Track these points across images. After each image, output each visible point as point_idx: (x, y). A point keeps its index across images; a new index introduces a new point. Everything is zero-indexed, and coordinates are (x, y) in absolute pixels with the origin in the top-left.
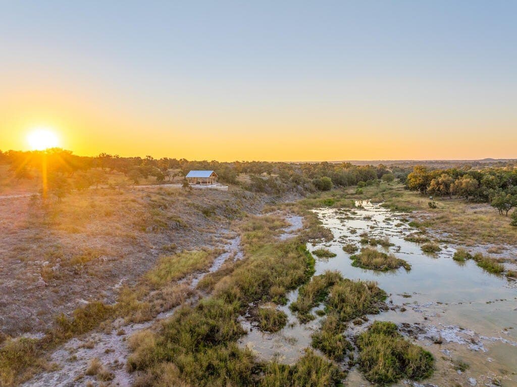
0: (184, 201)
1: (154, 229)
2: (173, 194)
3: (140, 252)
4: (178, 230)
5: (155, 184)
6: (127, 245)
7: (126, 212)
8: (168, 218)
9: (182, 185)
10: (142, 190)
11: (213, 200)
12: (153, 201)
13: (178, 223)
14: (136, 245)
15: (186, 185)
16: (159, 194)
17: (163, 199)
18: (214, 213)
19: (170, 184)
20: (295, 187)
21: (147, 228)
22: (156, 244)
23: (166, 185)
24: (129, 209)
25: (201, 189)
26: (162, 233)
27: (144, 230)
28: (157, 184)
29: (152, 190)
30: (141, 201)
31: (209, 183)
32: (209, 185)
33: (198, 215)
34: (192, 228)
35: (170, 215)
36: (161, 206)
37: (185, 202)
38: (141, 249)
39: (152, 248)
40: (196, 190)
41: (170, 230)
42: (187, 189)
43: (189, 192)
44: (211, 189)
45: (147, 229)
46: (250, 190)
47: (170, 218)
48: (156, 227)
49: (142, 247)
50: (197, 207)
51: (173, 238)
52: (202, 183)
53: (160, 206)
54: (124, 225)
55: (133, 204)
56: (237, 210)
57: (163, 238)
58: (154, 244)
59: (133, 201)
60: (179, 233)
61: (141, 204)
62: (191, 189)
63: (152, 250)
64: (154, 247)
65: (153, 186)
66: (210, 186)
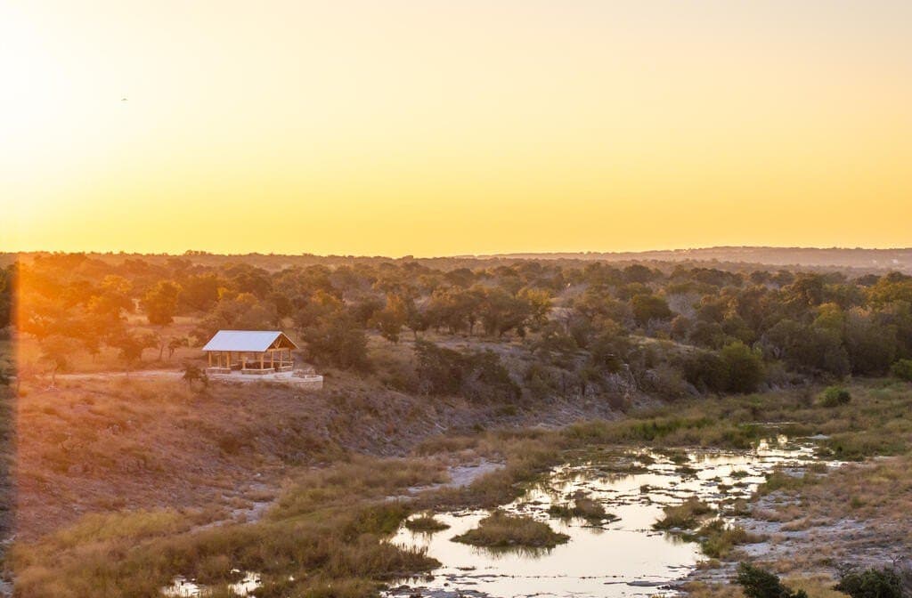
0: (177, 415)
1: (86, 469)
2: (154, 396)
3: (50, 504)
4: (140, 475)
5: (115, 370)
6: (28, 491)
7: (29, 434)
8: (122, 449)
9: (183, 374)
10: (78, 387)
11: (262, 415)
12: (95, 413)
13: (142, 462)
14: (44, 492)
15: (192, 373)
16: (117, 396)
17: (123, 409)
18: (252, 446)
19: (160, 368)
20: (593, 378)
21: (73, 467)
22: (86, 496)
23: (147, 374)
24: (39, 429)
25: (239, 385)
26: (103, 479)
27: (65, 470)
28: (124, 370)
29: (102, 387)
30: (67, 412)
31: (267, 365)
32: (267, 373)
33: (203, 449)
34: (174, 473)
35: (129, 443)
36: (112, 424)
37: (179, 419)
38: (52, 499)
39: (75, 502)
40: (225, 385)
41: (123, 474)
42: (199, 385)
43: (202, 392)
44: (269, 385)
45: (71, 468)
46: (411, 389)
47: (124, 451)
48: (90, 467)
49: (54, 496)
50: (208, 432)
51: (124, 489)
52: (248, 366)
53: (110, 424)
54: (25, 459)
55: (47, 418)
56: (327, 442)
57: (103, 487)
58: (81, 496)
59: (49, 411)
60: (142, 482)
61: (65, 419)
62: (206, 385)
63: (74, 505)
64: (80, 501)
65: (111, 374)
66: (269, 376)
